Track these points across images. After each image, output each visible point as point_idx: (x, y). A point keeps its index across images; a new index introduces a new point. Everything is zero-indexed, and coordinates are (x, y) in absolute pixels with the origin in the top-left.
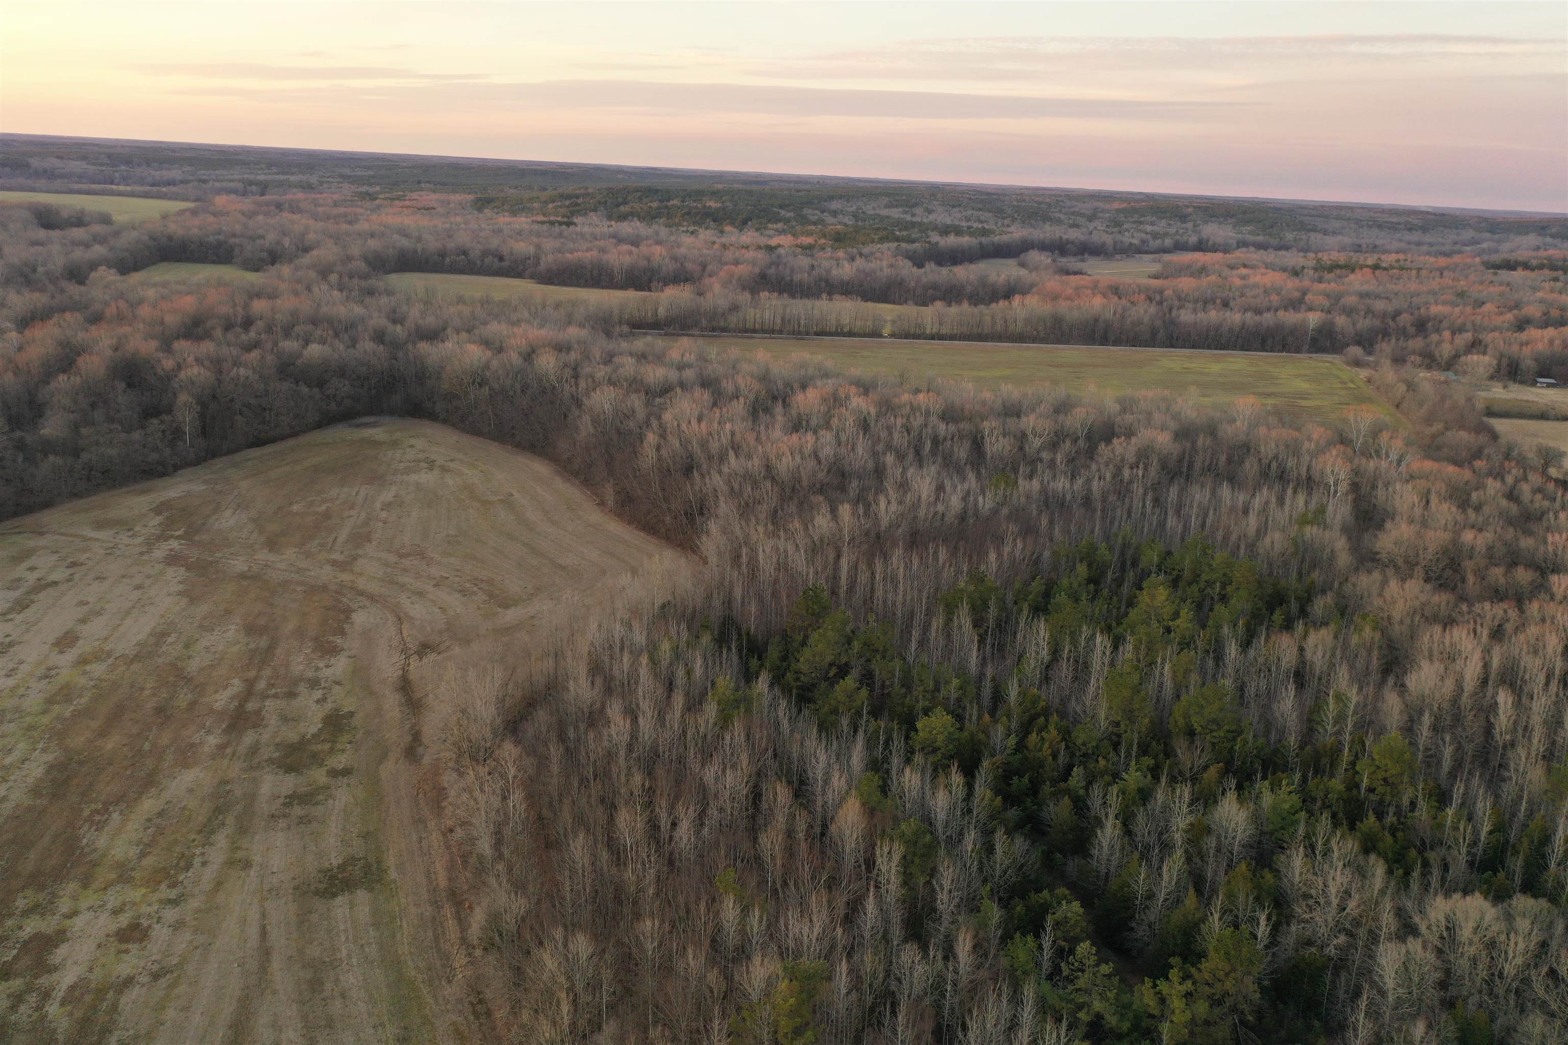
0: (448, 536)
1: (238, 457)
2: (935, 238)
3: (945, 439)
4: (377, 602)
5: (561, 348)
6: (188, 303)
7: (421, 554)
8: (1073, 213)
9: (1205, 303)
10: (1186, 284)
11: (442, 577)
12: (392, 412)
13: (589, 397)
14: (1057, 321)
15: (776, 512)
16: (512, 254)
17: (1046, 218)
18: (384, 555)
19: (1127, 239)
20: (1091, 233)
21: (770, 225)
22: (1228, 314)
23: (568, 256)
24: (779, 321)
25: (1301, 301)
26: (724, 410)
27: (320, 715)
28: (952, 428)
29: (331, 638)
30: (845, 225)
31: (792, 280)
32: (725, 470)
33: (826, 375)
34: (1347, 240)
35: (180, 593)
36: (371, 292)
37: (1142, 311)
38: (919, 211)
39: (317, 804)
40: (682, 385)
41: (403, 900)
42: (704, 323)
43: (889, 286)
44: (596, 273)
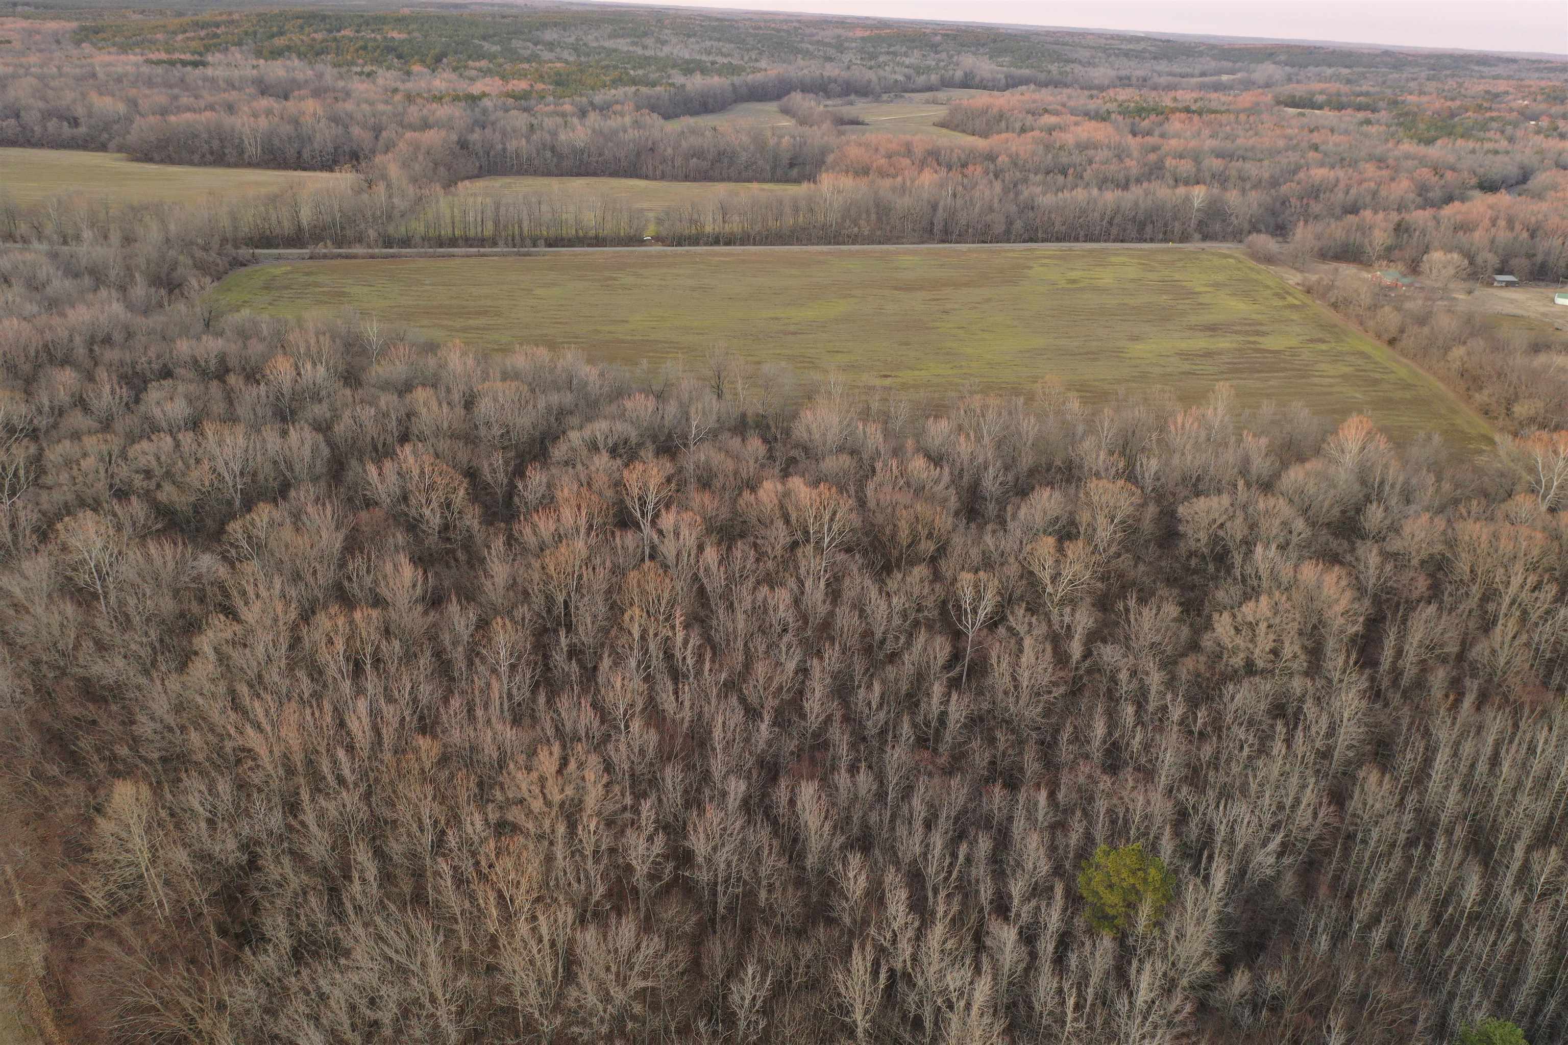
2: (679, 79)
10: (1014, 144)
14: (882, 210)
16: (90, 115)
21: (471, 63)
23: (176, 118)
24: (490, 224)
30: (566, 62)
31: (504, 151)
38: (649, 41)
42: (372, 233)
43: (638, 154)
44: (216, 144)
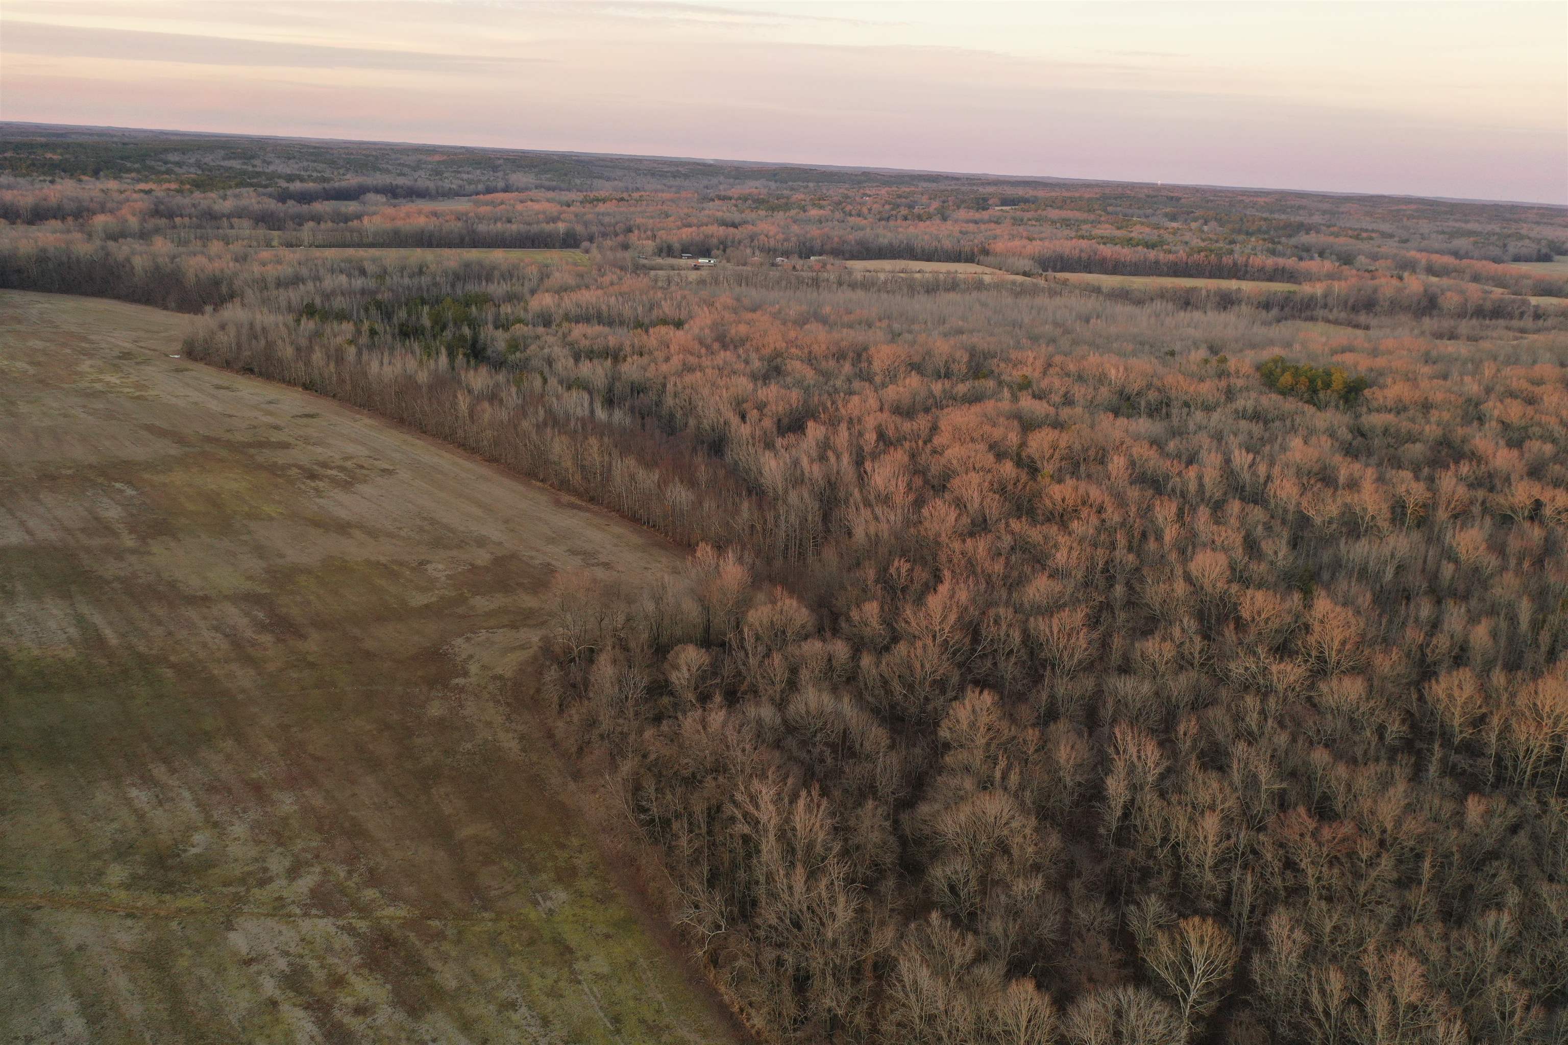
8: (399, 164)
9: (496, 220)
17: (375, 168)
19: (446, 184)
20: (416, 180)
22: (510, 226)
25: (559, 218)
34: (621, 184)
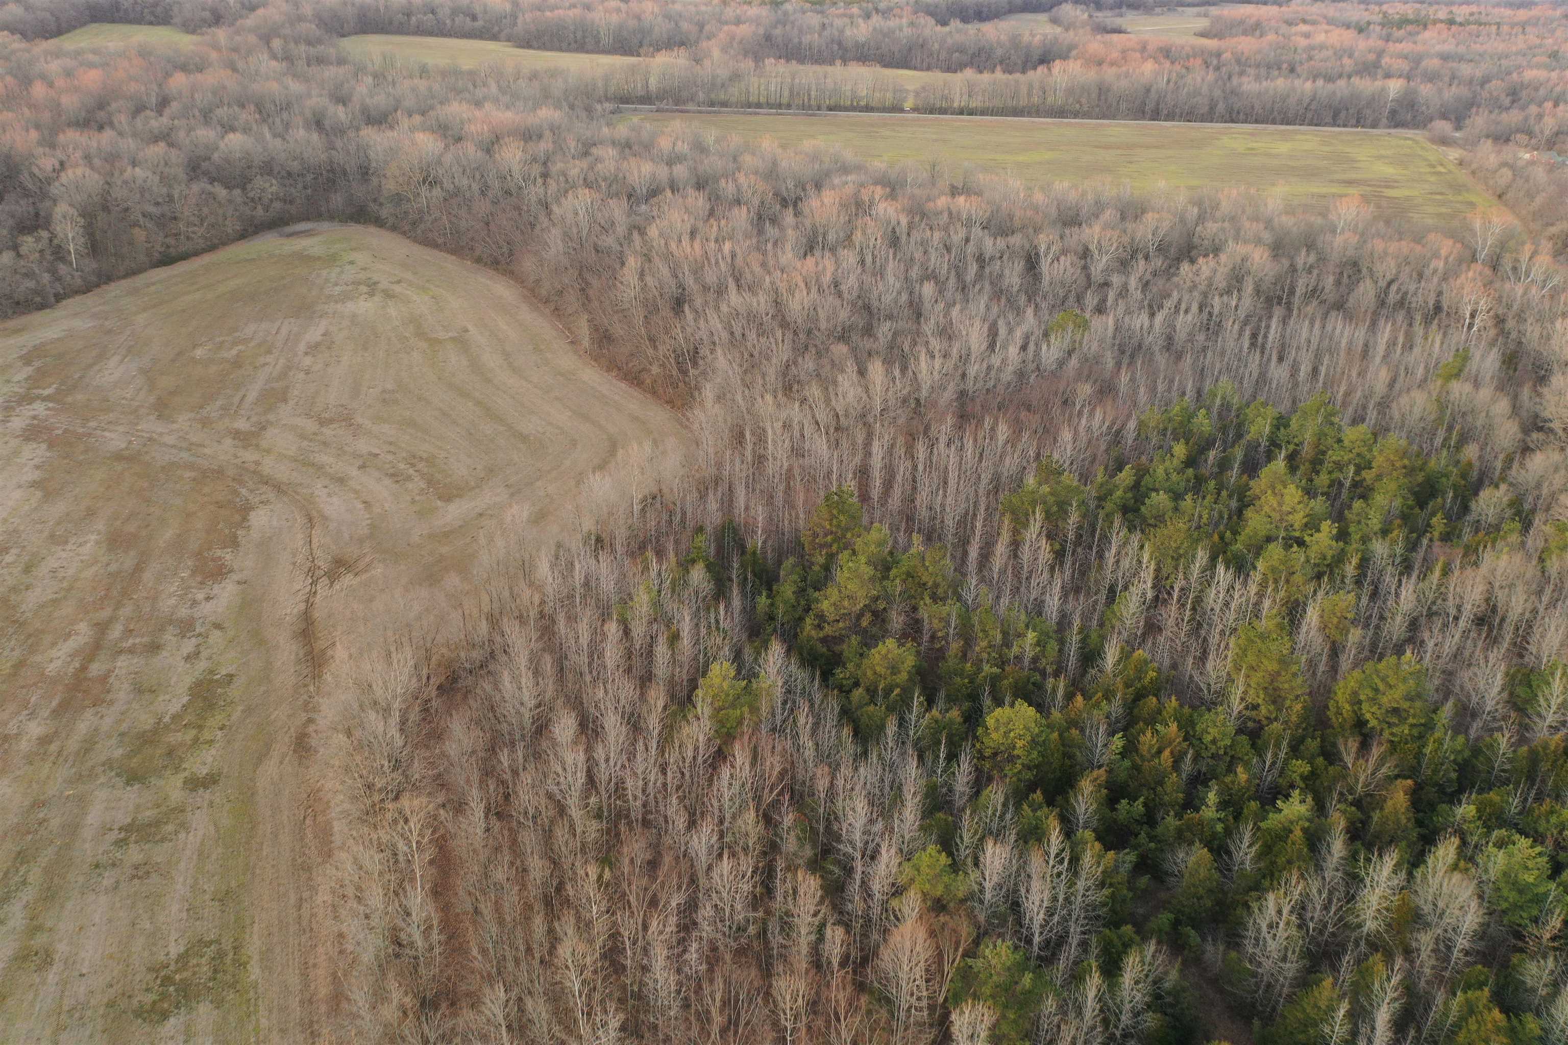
0: (384, 391)
1: (140, 280)
3: (992, 258)
4: (285, 493)
5: (529, 135)
6: (92, 79)
7: (346, 419)
9: (1269, 67)
10: (1246, 44)
11: (370, 454)
12: (332, 217)
13: (559, 204)
14: (1103, 90)
15: (788, 366)
16: (485, 12)
18: (300, 421)
22: (1297, 82)
23: (548, 14)
24: (786, 93)
25: (1376, 65)
26: (723, 222)
27: (188, 680)
28: (1001, 243)
29: (219, 553)
31: (800, 43)
32: (724, 308)
33: (845, 169)
35: (34, 484)
36: (321, 61)
37: (1199, 79)
39: (163, 840)
40: (674, 188)
41: (264, 1022)
42: (701, 96)
43: (910, 49)
44: (579, 35)
